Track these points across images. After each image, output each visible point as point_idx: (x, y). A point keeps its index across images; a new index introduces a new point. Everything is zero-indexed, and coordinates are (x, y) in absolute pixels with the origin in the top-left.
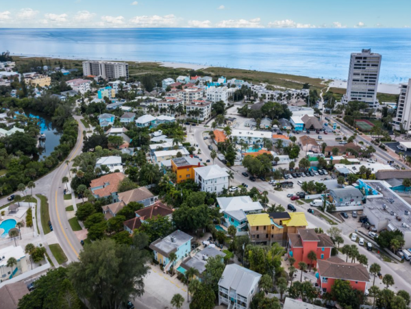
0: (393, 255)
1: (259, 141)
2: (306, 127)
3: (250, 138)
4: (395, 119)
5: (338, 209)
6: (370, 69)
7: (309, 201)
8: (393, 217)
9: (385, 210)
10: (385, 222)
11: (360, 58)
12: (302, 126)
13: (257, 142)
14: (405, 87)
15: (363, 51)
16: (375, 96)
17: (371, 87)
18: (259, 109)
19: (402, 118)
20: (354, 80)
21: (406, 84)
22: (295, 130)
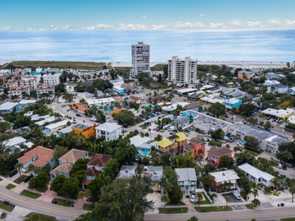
0: (222, 141)
1: (108, 104)
2: (126, 91)
3: (102, 104)
4: (168, 79)
5: (183, 128)
6: (145, 53)
7: (166, 129)
8: (211, 124)
9: (205, 122)
10: (209, 128)
11: (139, 47)
12: (124, 91)
13: (107, 105)
14: (170, 61)
15: (139, 43)
16: (149, 69)
17: (147, 64)
18: (91, 85)
19: (171, 78)
20: (137, 61)
21: (171, 59)
22: (121, 94)
